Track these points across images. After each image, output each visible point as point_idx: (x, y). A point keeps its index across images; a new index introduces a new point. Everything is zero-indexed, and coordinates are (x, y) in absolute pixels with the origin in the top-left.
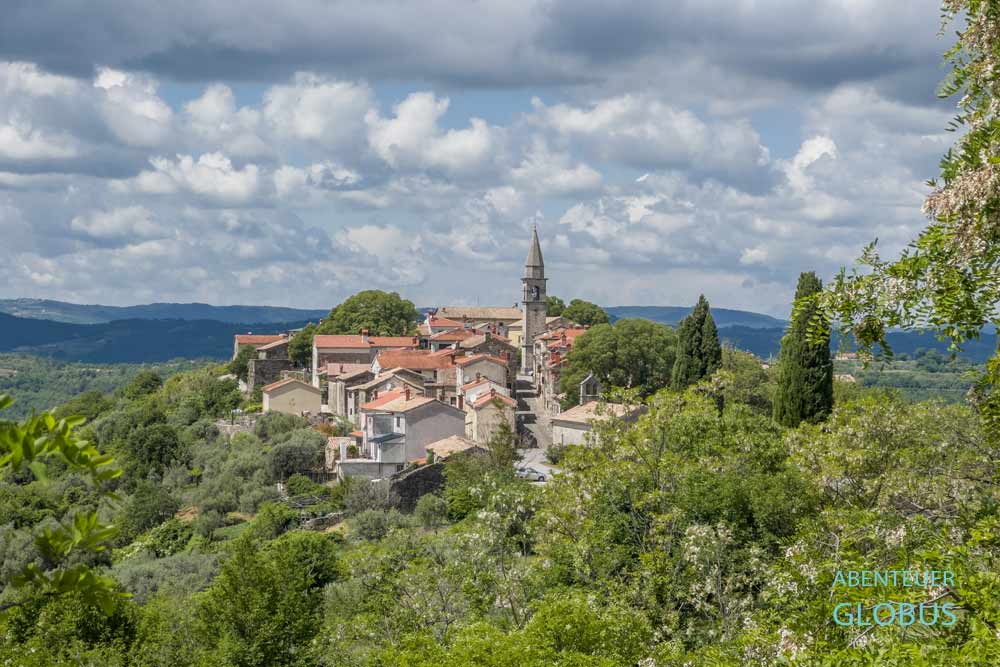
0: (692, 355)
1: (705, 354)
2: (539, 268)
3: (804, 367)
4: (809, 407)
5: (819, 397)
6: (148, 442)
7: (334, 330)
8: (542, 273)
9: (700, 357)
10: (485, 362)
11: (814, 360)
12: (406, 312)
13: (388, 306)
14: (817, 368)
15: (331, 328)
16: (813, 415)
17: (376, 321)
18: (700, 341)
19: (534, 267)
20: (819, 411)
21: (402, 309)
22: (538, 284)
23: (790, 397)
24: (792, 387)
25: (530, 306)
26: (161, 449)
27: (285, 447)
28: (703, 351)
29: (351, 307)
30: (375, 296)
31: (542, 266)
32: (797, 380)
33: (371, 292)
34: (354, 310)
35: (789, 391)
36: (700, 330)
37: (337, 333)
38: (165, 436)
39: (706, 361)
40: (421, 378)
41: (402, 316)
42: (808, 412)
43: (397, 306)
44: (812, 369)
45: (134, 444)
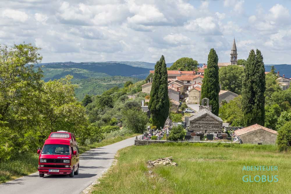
0: (157, 73)
1: (162, 73)
2: (235, 51)
3: (209, 77)
4: (209, 90)
5: (213, 87)
6: (104, 101)
7: (172, 69)
8: (236, 52)
9: (160, 74)
10: (200, 78)
11: (211, 75)
12: (194, 64)
13: (189, 62)
14: (212, 78)
15: (171, 68)
16: (211, 92)
17: (184, 67)
18: (160, 69)
19: (234, 51)
20: (212, 91)
21: (193, 63)
22: (235, 55)
23: (205, 87)
24: (205, 84)
25: (232, 62)
26: (107, 103)
27: (129, 102)
28: (161, 72)
29: (178, 62)
30: (185, 59)
31: (236, 50)
32: (207, 82)
33: (184, 58)
34: (179, 63)
35: (204, 85)
36: (161, 66)
37: (173, 70)
38: (109, 99)
39: (162, 75)
40: (183, 83)
41: (193, 65)
42: (209, 91)
43: (192, 62)
44: (211, 78)
45: (100, 101)
